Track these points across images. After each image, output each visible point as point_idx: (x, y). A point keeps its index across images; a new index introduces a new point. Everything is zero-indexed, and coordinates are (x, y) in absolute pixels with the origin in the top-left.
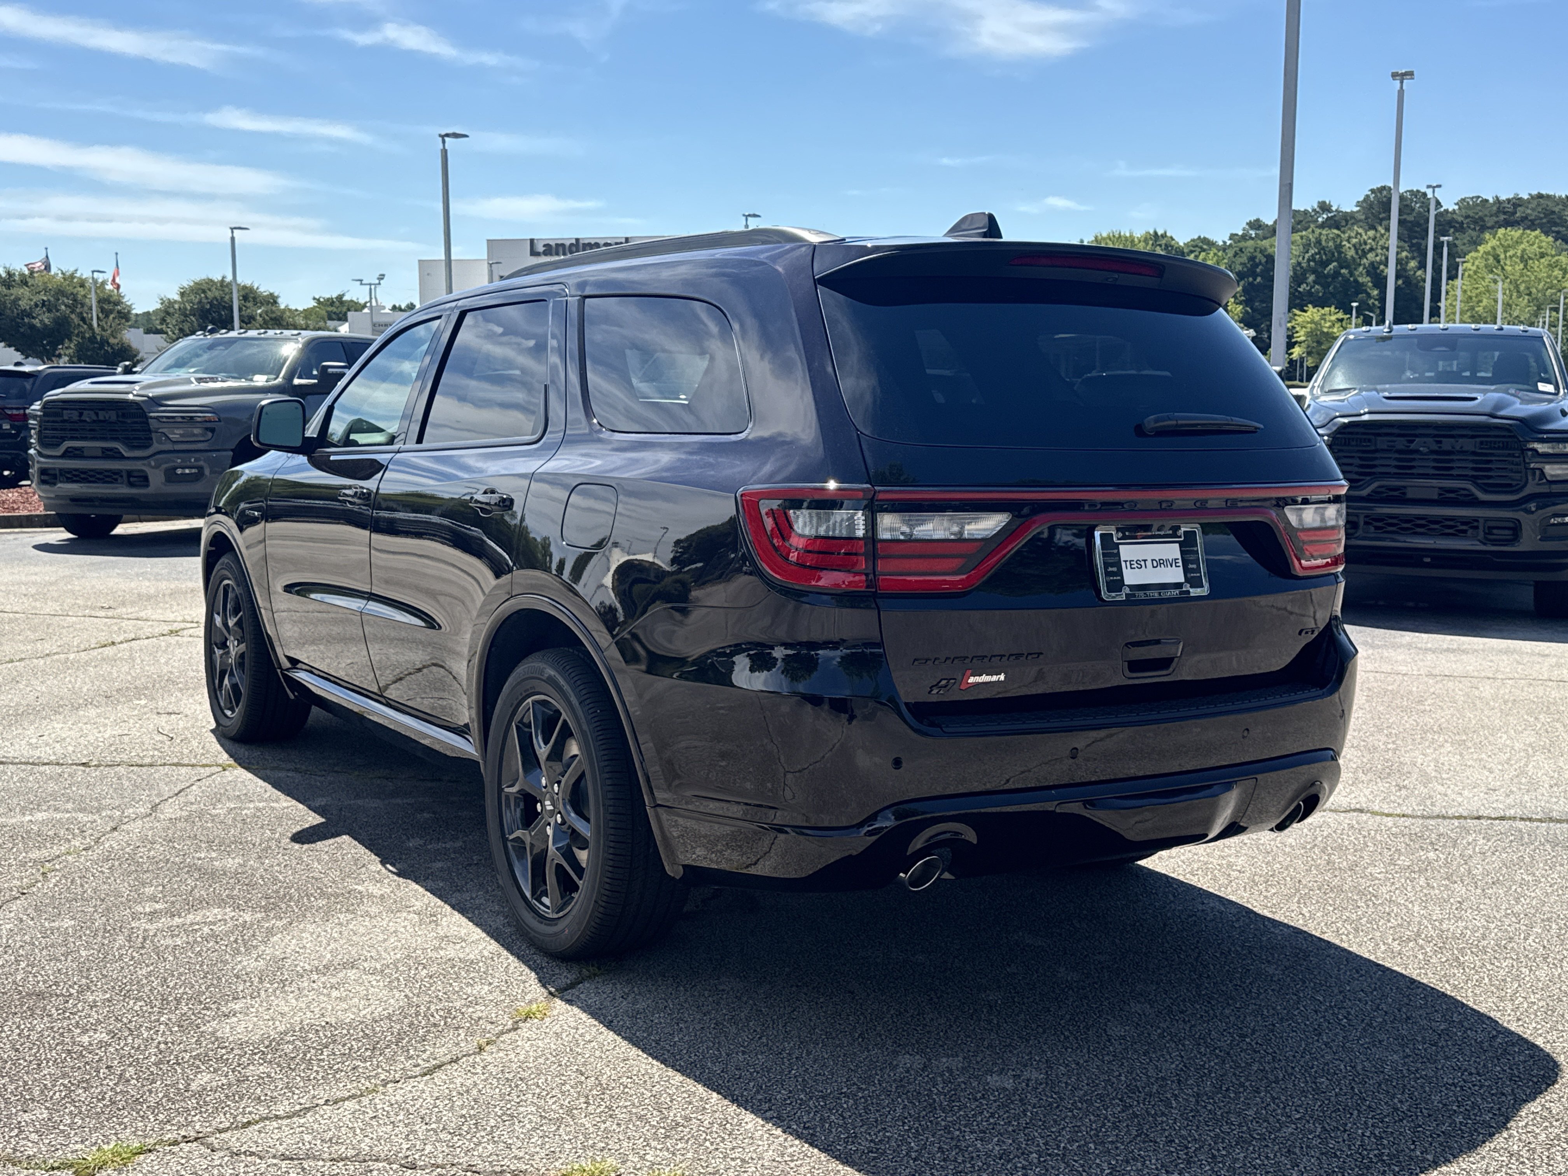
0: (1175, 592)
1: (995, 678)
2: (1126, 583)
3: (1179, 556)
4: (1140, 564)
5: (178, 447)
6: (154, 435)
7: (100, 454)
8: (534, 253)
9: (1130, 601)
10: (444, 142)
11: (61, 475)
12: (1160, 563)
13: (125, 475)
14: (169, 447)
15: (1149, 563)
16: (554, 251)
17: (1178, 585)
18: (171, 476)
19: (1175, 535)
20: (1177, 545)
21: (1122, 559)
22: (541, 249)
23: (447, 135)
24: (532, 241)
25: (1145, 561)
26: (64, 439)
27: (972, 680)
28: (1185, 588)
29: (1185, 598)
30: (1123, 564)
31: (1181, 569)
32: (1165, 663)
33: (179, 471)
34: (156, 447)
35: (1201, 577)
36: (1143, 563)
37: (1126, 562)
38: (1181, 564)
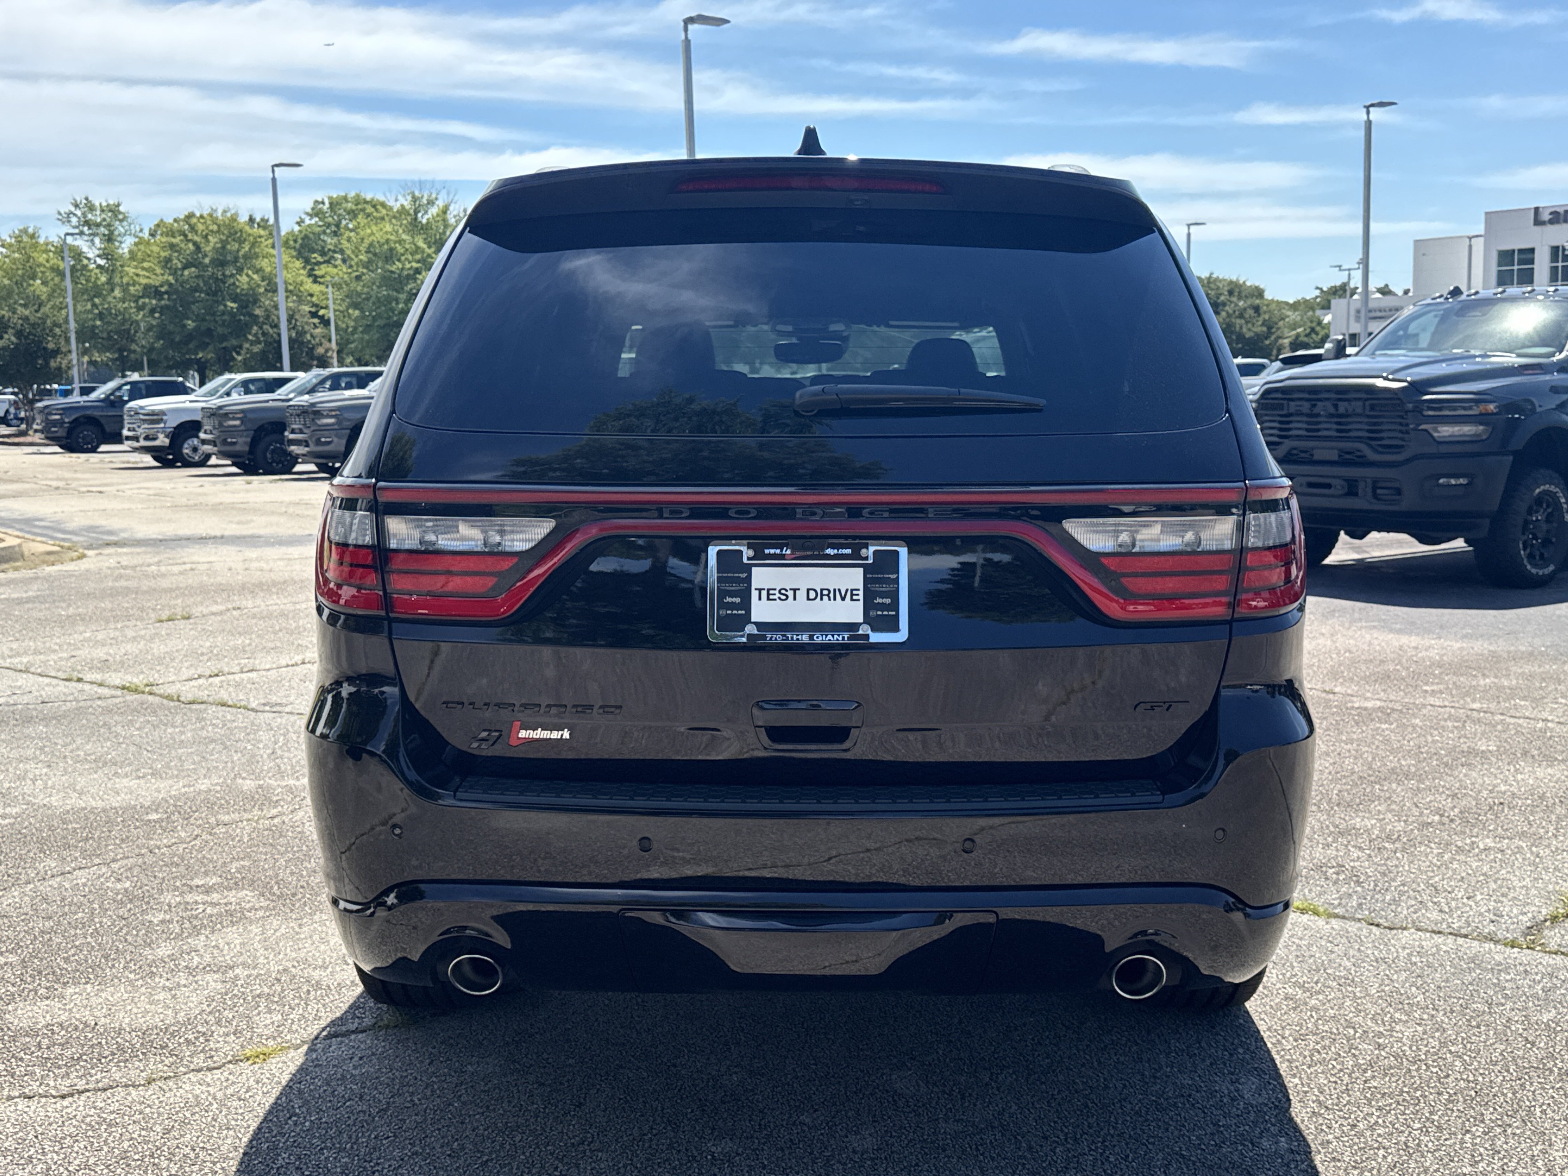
0: (841, 638)
1: (555, 735)
2: (754, 619)
3: (861, 586)
4: (786, 594)
8: (1538, 222)
9: (754, 646)
10: (1368, 113)
12: (823, 594)
15: (802, 595)
16: (1562, 218)
17: (851, 627)
19: (856, 555)
20: (859, 570)
21: (754, 585)
22: (1546, 216)
23: (1372, 105)
24: (1537, 209)
25: (795, 590)
27: (523, 734)
28: (864, 630)
29: (859, 644)
30: (755, 594)
31: (861, 604)
32: (840, 734)
35: (897, 616)
36: (790, 594)
37: (760, 590)
38: (861, 597)
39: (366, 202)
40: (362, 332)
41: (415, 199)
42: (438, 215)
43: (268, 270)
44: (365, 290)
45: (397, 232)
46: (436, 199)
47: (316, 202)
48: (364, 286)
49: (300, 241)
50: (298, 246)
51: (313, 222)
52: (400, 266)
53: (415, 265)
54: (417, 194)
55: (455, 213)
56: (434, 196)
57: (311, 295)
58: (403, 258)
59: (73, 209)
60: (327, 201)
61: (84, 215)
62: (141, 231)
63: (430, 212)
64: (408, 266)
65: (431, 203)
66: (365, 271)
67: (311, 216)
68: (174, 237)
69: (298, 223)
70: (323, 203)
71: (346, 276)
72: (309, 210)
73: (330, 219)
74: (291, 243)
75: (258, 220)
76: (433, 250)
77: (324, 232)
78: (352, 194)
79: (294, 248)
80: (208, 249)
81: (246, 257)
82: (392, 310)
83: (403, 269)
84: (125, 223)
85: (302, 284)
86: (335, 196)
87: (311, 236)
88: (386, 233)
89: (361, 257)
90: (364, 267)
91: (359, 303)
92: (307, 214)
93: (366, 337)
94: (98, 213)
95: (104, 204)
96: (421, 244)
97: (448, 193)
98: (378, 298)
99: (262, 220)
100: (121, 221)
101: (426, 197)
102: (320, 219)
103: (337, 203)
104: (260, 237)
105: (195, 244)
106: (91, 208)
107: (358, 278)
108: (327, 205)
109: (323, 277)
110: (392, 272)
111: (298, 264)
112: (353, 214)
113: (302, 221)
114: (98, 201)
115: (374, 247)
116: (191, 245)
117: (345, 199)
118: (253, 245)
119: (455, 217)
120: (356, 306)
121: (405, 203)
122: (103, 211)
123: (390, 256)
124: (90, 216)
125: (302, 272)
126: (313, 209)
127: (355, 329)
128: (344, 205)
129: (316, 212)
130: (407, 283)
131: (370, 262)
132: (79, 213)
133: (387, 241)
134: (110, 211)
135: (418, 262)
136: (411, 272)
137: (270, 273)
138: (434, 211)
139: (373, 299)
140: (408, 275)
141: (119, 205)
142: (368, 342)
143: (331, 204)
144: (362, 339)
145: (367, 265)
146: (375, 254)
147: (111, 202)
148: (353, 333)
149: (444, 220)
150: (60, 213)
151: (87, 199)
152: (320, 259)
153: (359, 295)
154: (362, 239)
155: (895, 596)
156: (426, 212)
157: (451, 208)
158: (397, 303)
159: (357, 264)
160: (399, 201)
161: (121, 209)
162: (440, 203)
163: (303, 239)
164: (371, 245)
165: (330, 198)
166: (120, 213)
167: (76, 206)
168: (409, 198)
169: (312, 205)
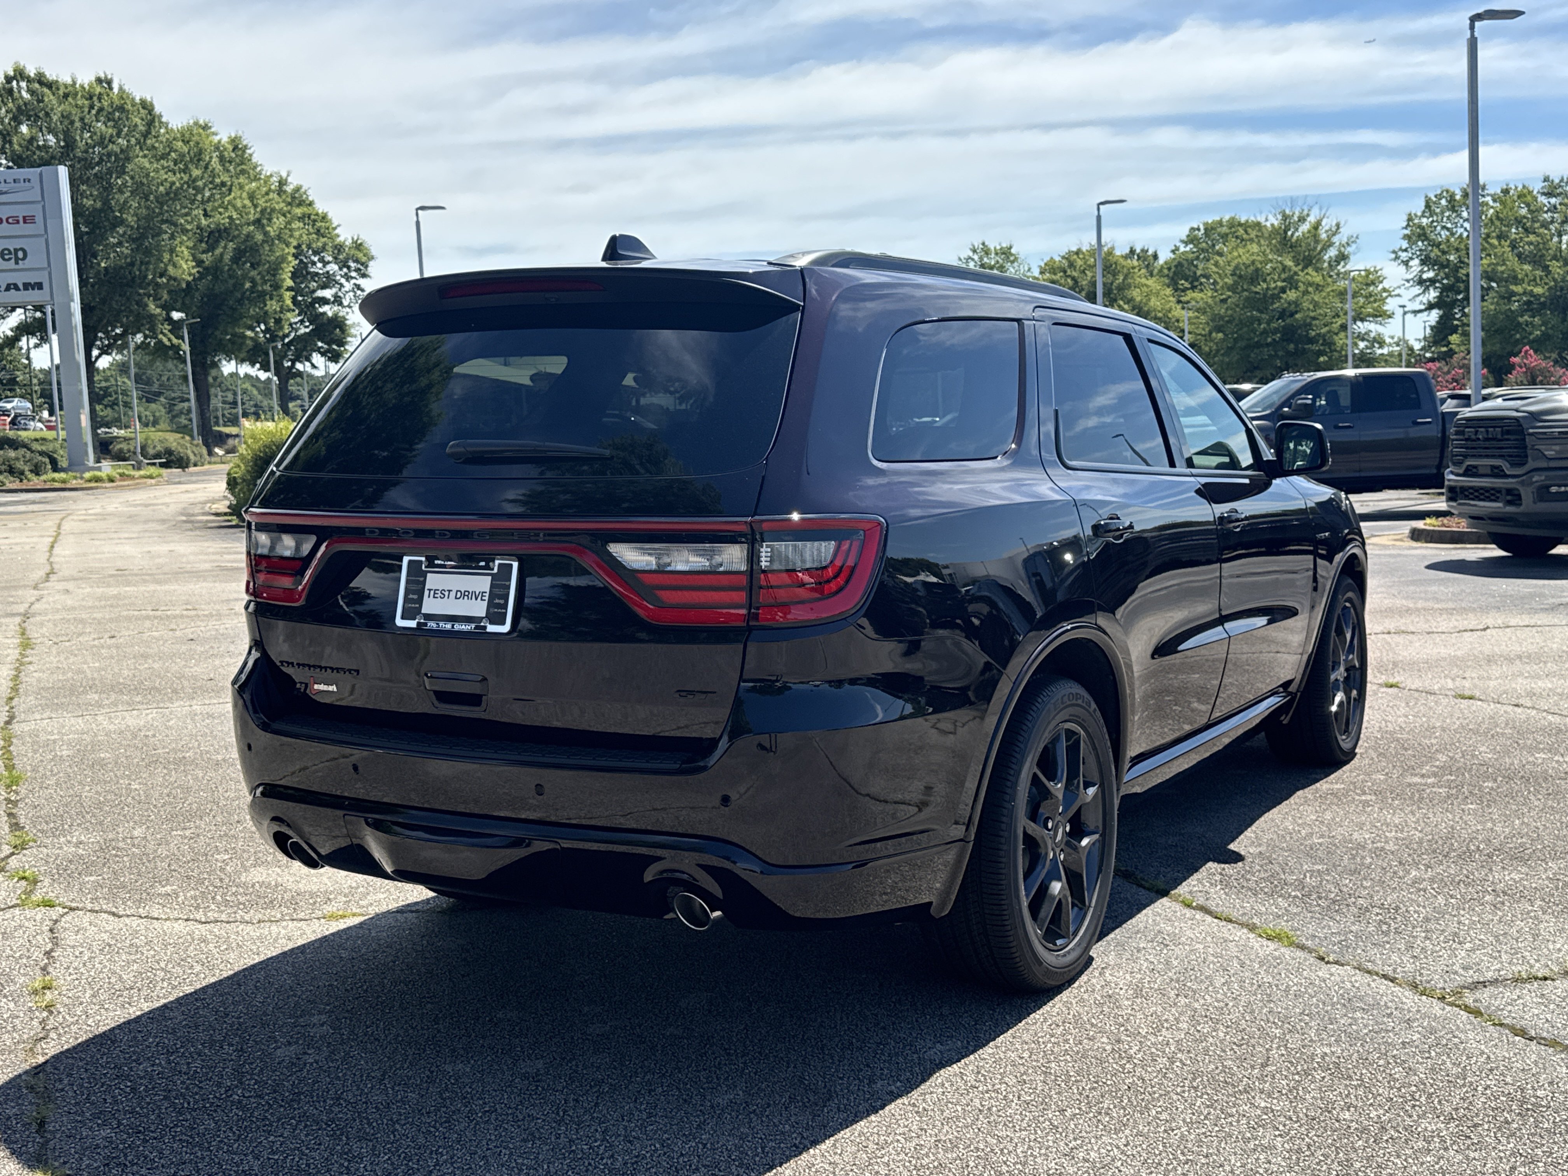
0: (471, 627)
1: (330, 688)
2: (423, 611)
3: (488, 590)
4: (443, 594)
5: (1553, 464)
6: (1529, 452)
7: (1489, 472)
9: (421, 629)
11: (1462, 492)
12: (465, 595)
13: (1504, 492)
14: (1544, 464)
15: (453, 594)
17: (478, 620)
18: (1543, 493)
19: (487, 567)
20: (490, 578)
21: (427, 587)
25: (449, 591)
26: (1466, 456)
27: (316, 687)
28: (485, 622)
29: (481, 634)
30: (426, 593)
31: (486, 603)
33: (1554, 489)
34: (1531, 464)
35: (505, 614)
36: (446, 593)
37: (430, 590)
38: (487, 598)
39: (1240, 225)
40: (1223, 355)
41: (1285, 217)
42: (1309, 232)
43: (1138, 299)
44: (1230, 312)
45: (1264, 253)
46: (1308, 215)
47: (1193, 229)
48: (1227, 309)
49: (1173, 269)
50: (1171, 275)
51: (1188, 249)
52: (1265, 286)
53: (1279, 284)
54: (1287, 212)
55: (1327, 228)
56: (1305, 212)
57: (1178, 321)
58: (1268, 278)
59: (971, 254)
60: (1202, 227)
61: (981, 259)
62: (1029, 270)
63: (1300, 230)
64: (1273, 285)
65: (1302, 220)
66: (1230, 293)
67: (1186, 243)
68: (1055, 274)
69: (1173, 252)
70: (1199, 229)
71: (1210, 300)
72: (1185, 238)
73: (1204, 245)
74: (1166, 271)
75: (1138, 251)
76: (1300, 267)
77: (1197, 258)
78: (1227, 218)
79: (1168, 276)
80: (1084, 283)
81: (1121, 288)
82: (1254, 331)
83: (1268, 289)
84: (1016, 264)
85: (1170, 311)
86: (1210, 221)
87: (1185, 262)
88: (1253, 254)
89: (1226, 280)
90: (1229, 290)
91: (1222, 326)
92: (1182, 241)
93: (1227, 360)
94: (993, 256)
95: (998, 247)
96: (1289, 263)
97: (1321, 209)
98: (1241, 320)
99: (1142, 250)
100: (1012, 262)
101: (1297, 214)
102: (1195, 246)
103: (1212, 229)
104: (1133, 268)
105: (1073, 279)
106: (987, 252)
107: (1224, 301)
108: (1202, 231)
109: (1188, 302)
110: (1257, 293)
111: (1169, 291)
112: (1224, 237)
113: (1177, 249)
114: (992, 245)
115: (1241, 270)
116: (1069, 280)
117: (1220, 223)
118: (1126, 277)
119: (1327, 231)
120: (1219, 329)
121: (1276, 223)
122: (996, 254)
123: (1256, 276)
124: (985, 260)
125: (1171, 299)
126: (1188, 236)
127: (1218, 351)
128: (1219, 230)
129: (1191, 239)
130: (1273, 303)
131: (1236, 283)
132: (976, 257)
133: (1253, 262)
134: (1003, 253)
135: (1284, 281)
136: (1276, 292)
137: (1141, 302)
138: (1305, 228)
139: (1236, 322)
140: (1273, 295)
141: (1011, 248)
142: (1228, 364)
143: (1206, 229)
144: (1222, 361)
145: (1233, 288)
146: (1240, 277)
147: (1004, 245)
148: (1215, 356)
149: (1315, 236)
150: (960, 259)
151: (983, 244)
152: (1187, 285)
153: (1222, 318)
154: (1229, 262)
155: (506, 597)
156: (1297, 230)
157: (1323, 223)
158: (1260, 324)
159: (1222, 287)
160: (1272, 221)
161: (1013, 251)
162: (1312, 219)
163: (1176, 266)
164: (1237, 267)
165: (1206, 224)
166: (1012, 255)
167: (974, 251)
168: (1280, 217)
169: (1187, 233)
